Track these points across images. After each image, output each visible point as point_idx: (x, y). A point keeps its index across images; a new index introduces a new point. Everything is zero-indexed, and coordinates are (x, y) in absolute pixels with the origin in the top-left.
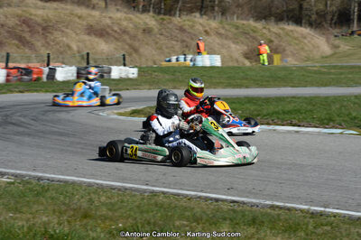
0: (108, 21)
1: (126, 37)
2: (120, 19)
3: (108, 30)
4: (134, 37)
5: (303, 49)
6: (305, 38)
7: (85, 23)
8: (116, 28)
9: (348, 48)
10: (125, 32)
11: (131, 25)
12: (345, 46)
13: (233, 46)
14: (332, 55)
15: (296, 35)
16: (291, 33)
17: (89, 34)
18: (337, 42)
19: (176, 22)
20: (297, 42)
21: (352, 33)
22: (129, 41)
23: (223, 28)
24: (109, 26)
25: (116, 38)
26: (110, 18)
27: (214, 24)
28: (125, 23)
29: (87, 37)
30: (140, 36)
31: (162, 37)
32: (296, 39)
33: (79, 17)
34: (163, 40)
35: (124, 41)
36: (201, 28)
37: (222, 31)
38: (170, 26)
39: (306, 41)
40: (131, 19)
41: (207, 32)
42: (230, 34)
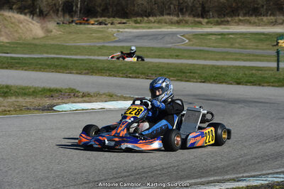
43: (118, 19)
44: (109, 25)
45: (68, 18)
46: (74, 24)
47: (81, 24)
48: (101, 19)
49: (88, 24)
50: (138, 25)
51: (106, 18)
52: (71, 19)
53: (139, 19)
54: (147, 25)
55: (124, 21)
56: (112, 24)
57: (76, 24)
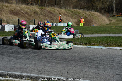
0: (19, 9)
1: (27, 15)
2: (24, 8)
3: (19, 12)
4: (30, 15)
5: (99, 21)
7: (9, 9)
8: (22, 12)
9: (115, 21)
10: (26, 13)
11: (29, 10)
14: (110, 24)
15: (95, 15)
16: (93, 15)
17: (11, 14)
19: (47, 9)
20: (96, 18)
22: (28, 17)
23: (67, 12)
24: (19, 11)
25: (23, 16)
26: (20, 7)
27: (63, 10)
28: (26, 10)
29: (10, 15)
30: (33, 15)
31: (42, 16)
33: (7, 7)
34: (42, 17)
35: (26, 17)
36: (58, 12)
37: (67, 13)
38: (45, 11)
39: (99, 18)
40: (28, 8)
41: (60, 14)
42: (70, 15)
47: (119, 16)
57: (117, 16)
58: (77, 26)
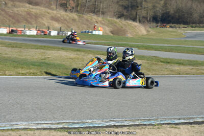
0: (59, 15)
1: (66, 22)
4: (68, 22)
5: (135, 31)
6: (136, 27)
7: (50, 15)
8: (62, 18)
9: (154, 32)
10: (65, 20)
11: (68, 18)
12: (152, 31)
13: (107, 28)
14: (146, 35)
15: (133, 26)
16: (130, 25)
18: (150, 29)
19: (85, 17)
21: (158, 26)
22: (67, 24)
24: (59, 18)
25: (62, 22)
27: (100, 19)
28: (65, 16)
29: (51, 21)
30: (71, 22)
31: (79, 23)
32: (133, 27)
33: (48, 13)
35: (65, 23)
36: (95, 20)
37: (103, 22)
38: (83, 19)
40: (68, 15)
41: (97, 22)
42: (106, 24)
43: (182, 25)
44: (178, 29)
45: (155, 24)
46: (158, 27)
47: (162, 27)
48: (173, 25)
49: (166, 27)
50: (194, 29)
51: (176, 25)
52: (156, 25)
53: (194, 25)
54: (199, 29)
55: (186, 26)
56: (179, 28)
57: (160, 27)
58: (112, 35)
